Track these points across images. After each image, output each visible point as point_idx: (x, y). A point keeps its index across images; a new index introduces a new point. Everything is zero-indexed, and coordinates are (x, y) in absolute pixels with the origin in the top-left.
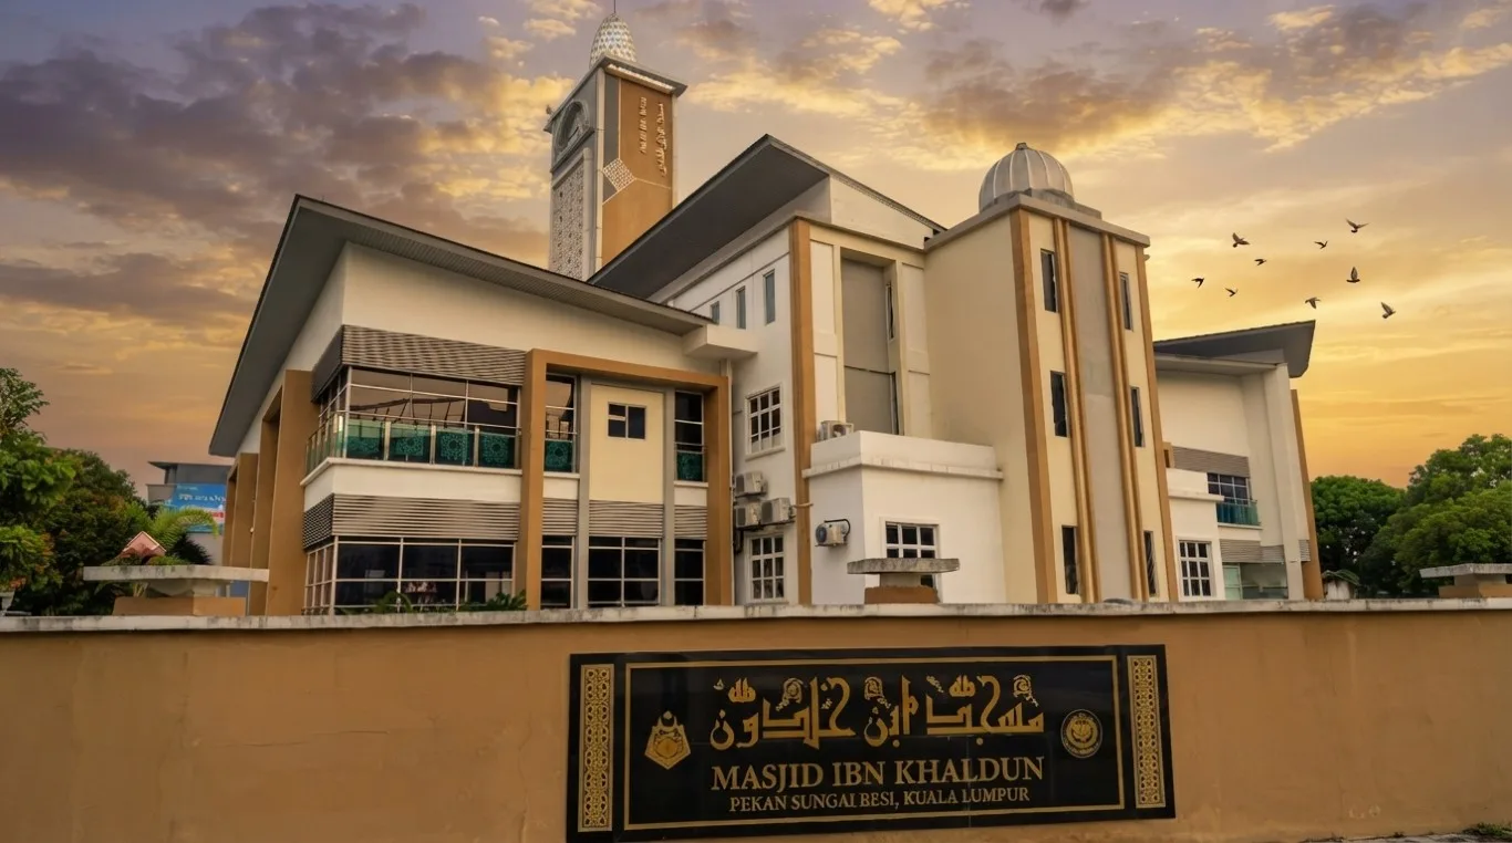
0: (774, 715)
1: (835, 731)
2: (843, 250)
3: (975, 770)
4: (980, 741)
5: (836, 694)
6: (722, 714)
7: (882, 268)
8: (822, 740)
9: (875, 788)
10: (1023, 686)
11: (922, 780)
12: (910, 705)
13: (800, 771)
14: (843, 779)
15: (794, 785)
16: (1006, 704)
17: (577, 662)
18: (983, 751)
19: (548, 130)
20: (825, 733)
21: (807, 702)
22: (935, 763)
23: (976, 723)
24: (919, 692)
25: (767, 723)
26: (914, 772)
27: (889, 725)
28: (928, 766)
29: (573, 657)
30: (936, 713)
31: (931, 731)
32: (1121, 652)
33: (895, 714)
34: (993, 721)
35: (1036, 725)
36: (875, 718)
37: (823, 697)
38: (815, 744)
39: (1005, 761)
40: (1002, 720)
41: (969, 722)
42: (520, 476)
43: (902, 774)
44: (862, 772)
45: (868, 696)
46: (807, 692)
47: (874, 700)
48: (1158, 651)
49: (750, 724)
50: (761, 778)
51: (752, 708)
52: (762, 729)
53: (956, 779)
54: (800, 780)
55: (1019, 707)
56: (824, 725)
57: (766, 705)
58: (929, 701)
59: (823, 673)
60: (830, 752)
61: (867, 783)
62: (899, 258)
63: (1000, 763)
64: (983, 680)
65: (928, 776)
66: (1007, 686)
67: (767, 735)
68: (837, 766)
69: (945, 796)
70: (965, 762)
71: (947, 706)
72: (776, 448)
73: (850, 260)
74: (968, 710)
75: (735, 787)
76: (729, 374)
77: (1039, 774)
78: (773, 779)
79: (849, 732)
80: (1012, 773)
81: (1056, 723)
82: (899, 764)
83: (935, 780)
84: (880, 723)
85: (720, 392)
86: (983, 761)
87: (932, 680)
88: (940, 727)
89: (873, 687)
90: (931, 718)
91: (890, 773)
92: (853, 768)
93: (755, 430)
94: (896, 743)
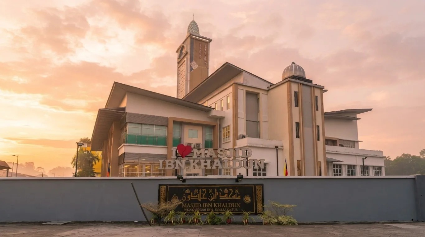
0: (193, 195)
1: (203, 198)
2: (246, 91)
3: (228, 205)
4: (229, 200)
5: (204, 192)
6: (184, 195)
7: (257, 95)
8: (201, 200)
9: (210, 208)
10: (237, 191)
11: (218, 207)
12: (217, 194)
13: (197, 205)
14: (205, 206)
15: (196, 207)
16: (234, 194)
17: (160, 185)
18: (229, 202)
19: (177, 52)
20: (202, 198)
21: (199, 193)
22: (221, 204)
23: (228, 197)
24: (218, 191)
25: (192, 196)
26: (217, 205)
27: (213, 197)
28: (219, 204)
29: (159, 185)
30: (221, 195)
31: (220, 198)
32: (255, 185)
33: (214, 195)
34: (231, 197)
35: (239, 198)
36: (211, 196)
37: (201, 192)
38: (200, 200)
39: (233, 204)
40: (233, 197)
41: (227, 197)
42: (167, 148)
43: (215, 205)
44: (208, 205)
45: (209, 192)
46: (199, 191)
47: (211, 193)
48: (262, 185)
49: (189, 197)
50: (190, 205)
51: (190, 194)
52: (191, 198)
53: (224, 207)
54: (197, 206)
55: (236, 194)
56: (202, 197)
57: (192, 193)
58: (220, 193)
59: (202, 188)
60: (203, 202)
61: (209, 207)
62: (261, 92)
63: (232, 204)
64: (230, 189)
65: (220, 206)
66: (234, 191)
67: (192, 198)
68: (203, 204)
69: (222, 209)
70: (226, 204)
71: (223, 194)
72: (229, 141)
73: (248, 93)
74: (227, 195)
75: (186, 207)
76: (218, 122)
77: (240, 206)
78: (193, 206)
79: (206, 198)
80: (234, 206)
81: (242, 197)
82: (214, 204)
83: (221, 207)
84: (212, 197)
85: (216, 127)
86: (229, 204)
87: (221, 190)
88: (222, 198)
89: (211, 191)
90: (220, 196)
91: (213, 205)
92: (206, 204)
93: (224, 136)
94: (214, 200)
